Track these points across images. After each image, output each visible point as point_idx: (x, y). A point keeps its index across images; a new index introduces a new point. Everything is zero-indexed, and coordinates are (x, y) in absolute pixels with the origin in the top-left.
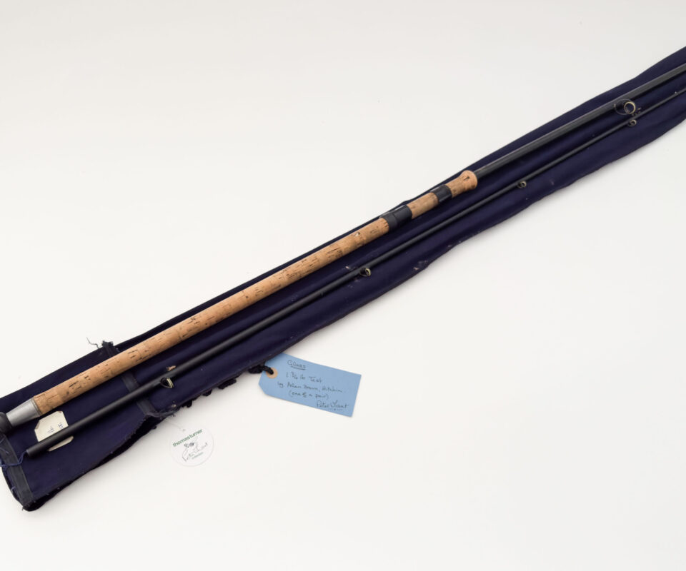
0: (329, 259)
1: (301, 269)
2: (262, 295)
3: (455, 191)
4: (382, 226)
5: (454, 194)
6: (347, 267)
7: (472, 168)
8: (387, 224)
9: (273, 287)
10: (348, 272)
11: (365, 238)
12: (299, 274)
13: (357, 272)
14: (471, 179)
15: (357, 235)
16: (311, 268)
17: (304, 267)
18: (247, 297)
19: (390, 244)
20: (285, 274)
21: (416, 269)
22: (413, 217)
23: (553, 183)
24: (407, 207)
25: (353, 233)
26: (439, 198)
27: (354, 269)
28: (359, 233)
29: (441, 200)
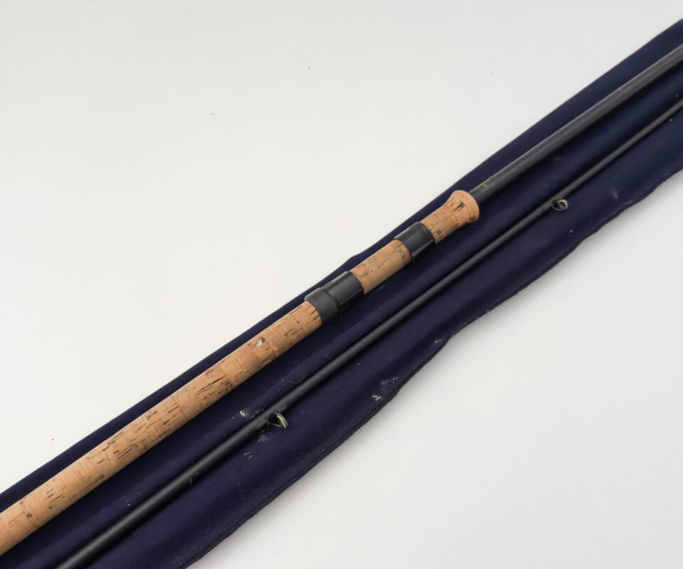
0: (205, 402)
1: (146, 435)
2: (61, 505)
3: (439, 232)
4: (307, 318)
5: (437, 237)
6: (242, 413)
7: (466, 183)
8: (316, 313)
9: (86, 484)
10: (245, 423)
11: (275, 349)
12: (141, 446)
13: (261, 421)
14: (466, 206)
15: (260, 343)
16: (167, 427)
17: (152, 428)
18: (29, 516)
19: (324, 352)
20: (110, 452)
21: (378, 398)
22: (365, 292)
23: (616, 196)
24: (351, 274)
25: (252, 341)
26: (411, 250)
27: (257, 416)
28: (263, 340)
29: (414, 254)
